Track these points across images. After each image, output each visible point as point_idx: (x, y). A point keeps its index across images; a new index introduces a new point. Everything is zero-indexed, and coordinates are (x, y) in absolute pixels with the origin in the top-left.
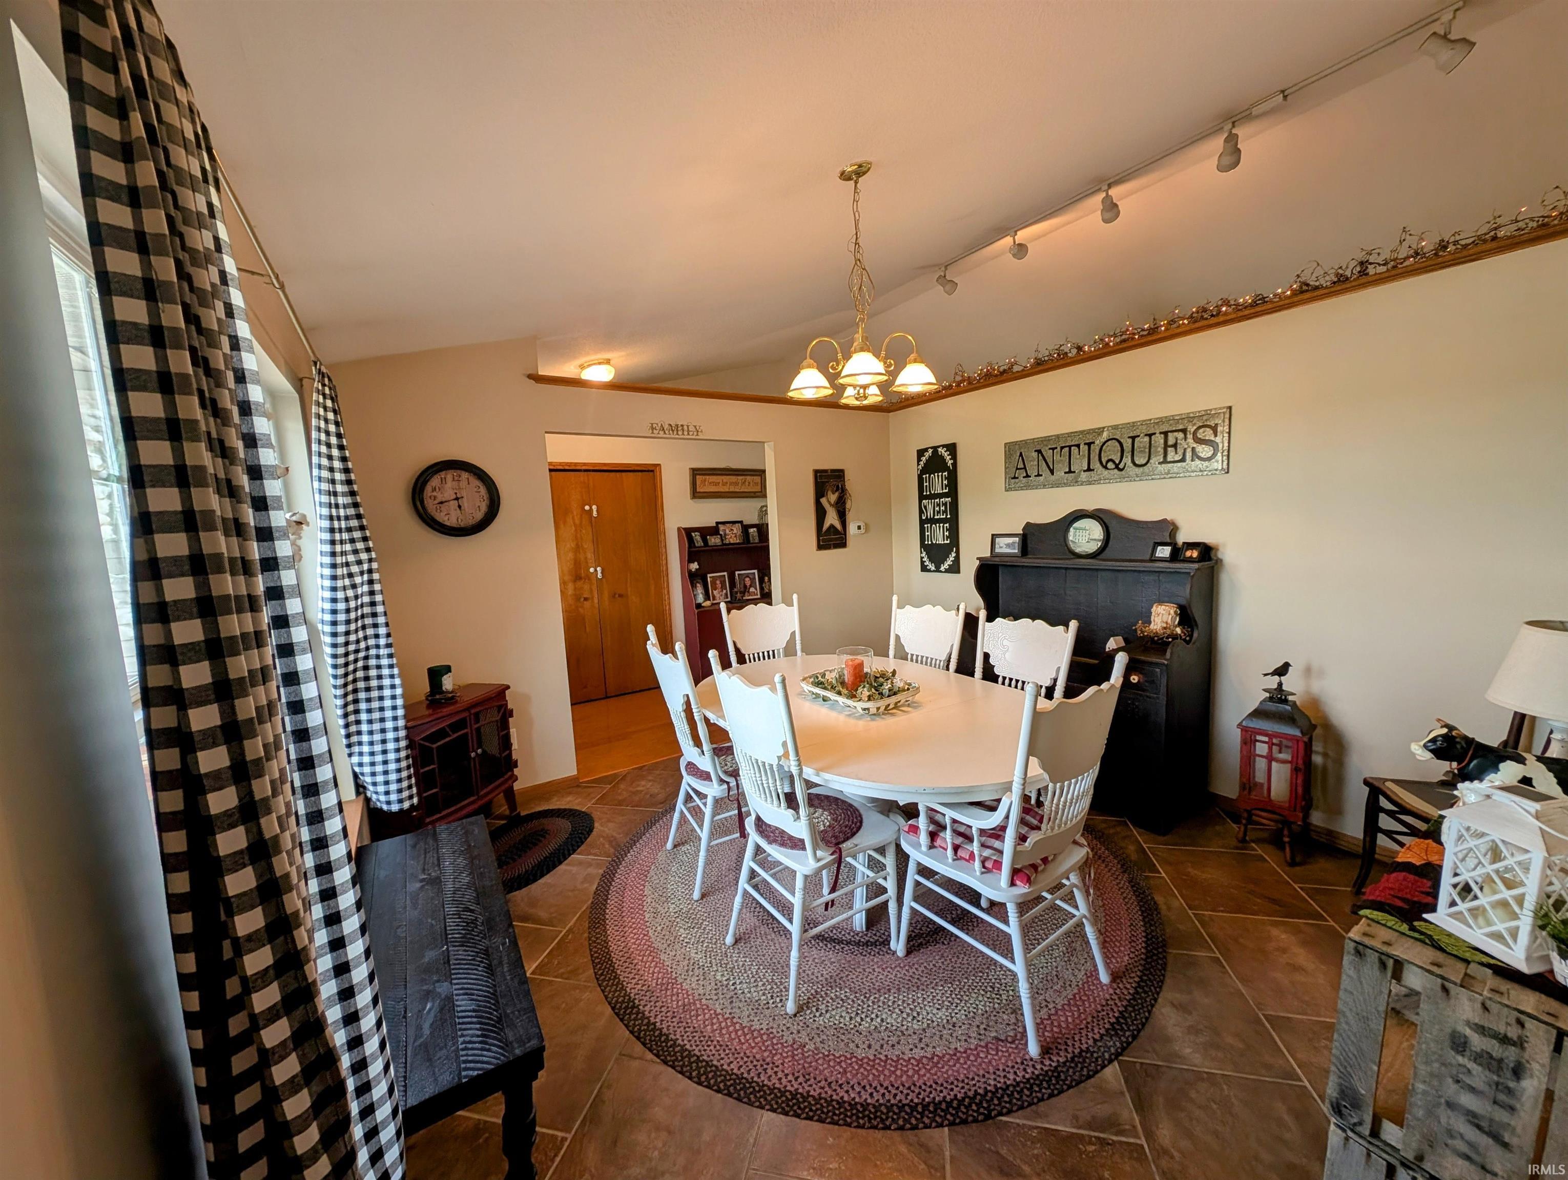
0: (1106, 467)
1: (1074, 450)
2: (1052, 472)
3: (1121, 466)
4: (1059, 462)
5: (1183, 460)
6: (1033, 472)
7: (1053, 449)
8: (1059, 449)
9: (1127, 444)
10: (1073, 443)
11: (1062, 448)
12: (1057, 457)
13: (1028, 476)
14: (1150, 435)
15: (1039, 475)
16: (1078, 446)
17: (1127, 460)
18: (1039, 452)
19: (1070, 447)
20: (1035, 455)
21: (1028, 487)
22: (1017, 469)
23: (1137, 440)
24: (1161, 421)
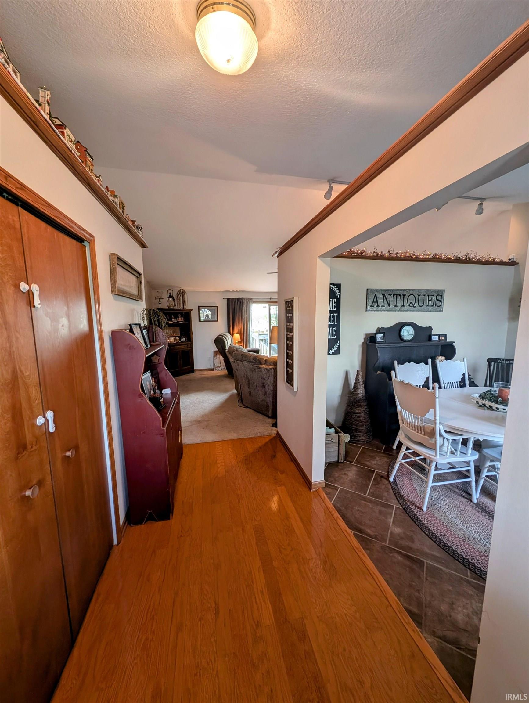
0: (409, 305)
1: (398, 297)
2: (389, 306)
3: (415, 306)
4: (392, 301)
5: (433, 306)
6: (380, 304)
7: (390, 295)
8: (392, 295)
9: (417, 297)
10: (398, 294)
11: (394, 295)
12: (392, 299)
13: (378, 306)
14: (424, 295)
15: (383, 306)
16: (400, 295)
17: (417, 303)
18: (384, 295)
19: (397, 295)
20: (382, 297)
21: (377, 311)
22: (373, 302)
23: (420, 296)
24: (427, 291)
